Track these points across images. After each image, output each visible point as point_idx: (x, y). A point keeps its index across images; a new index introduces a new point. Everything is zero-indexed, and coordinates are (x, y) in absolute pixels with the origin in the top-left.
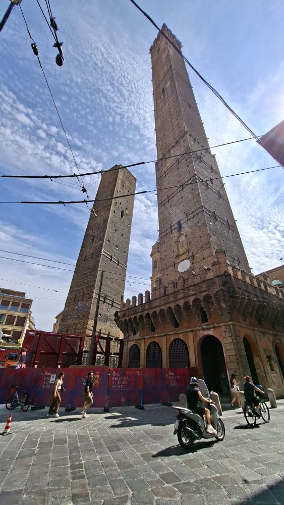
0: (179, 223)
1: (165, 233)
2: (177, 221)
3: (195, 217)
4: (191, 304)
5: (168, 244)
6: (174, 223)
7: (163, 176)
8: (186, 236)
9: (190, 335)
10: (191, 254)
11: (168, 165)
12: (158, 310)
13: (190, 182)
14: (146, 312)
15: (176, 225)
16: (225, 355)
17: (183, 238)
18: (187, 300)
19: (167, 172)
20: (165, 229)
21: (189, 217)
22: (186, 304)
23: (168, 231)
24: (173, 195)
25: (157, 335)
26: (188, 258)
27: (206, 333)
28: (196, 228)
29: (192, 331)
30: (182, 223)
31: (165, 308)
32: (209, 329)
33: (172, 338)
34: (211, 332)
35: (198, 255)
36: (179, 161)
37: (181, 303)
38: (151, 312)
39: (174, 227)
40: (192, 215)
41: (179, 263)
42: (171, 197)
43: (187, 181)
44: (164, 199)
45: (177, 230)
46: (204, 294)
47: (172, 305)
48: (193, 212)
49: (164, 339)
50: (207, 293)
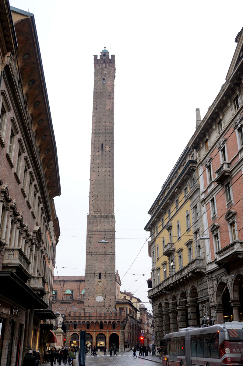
0: (100, 274)
1: (90, 275)
2: (98, 272)
3: (110, 277)
4: (112, 322)
5: (91, 282)
6: (97, 272)
7: (94, 233)
8: (103, 284)
9: (108, 333)
10: (104, 295)
11: (98, 227)
12: (95, 321)
13: (111, 254)
14: (87, 321)
15: (98, 275)
16: (119, 339)
17: (100, 284)
18: (110, 321)
19: (97, 233)
20: (90, 272)
21: (107, 275)
22: (110, 322)
23: (92, 275)
24: (99, 253)
25: (90, 331)
26: (103, 296)
27: (114, 332)
28: (109, 283)
29: (109, 331)
30: (102, 275)
31: (99, 321)
32: (115, 331)
33: (99, 333)
34: (115, 333)
35: (108, 297)
36: (107, 233)
37: (108, 321)
38: (90, 321)
39: (97, 274)
40: (108, 275)
41: (97, 296)
42: (97, 254)
43: (109, 252)
44: (91, 250)
45: (98, 277)
46: (118, 320)
47: (103, 321)
48: (109, 273)
49: (94, 333)
50: (119, 320)
